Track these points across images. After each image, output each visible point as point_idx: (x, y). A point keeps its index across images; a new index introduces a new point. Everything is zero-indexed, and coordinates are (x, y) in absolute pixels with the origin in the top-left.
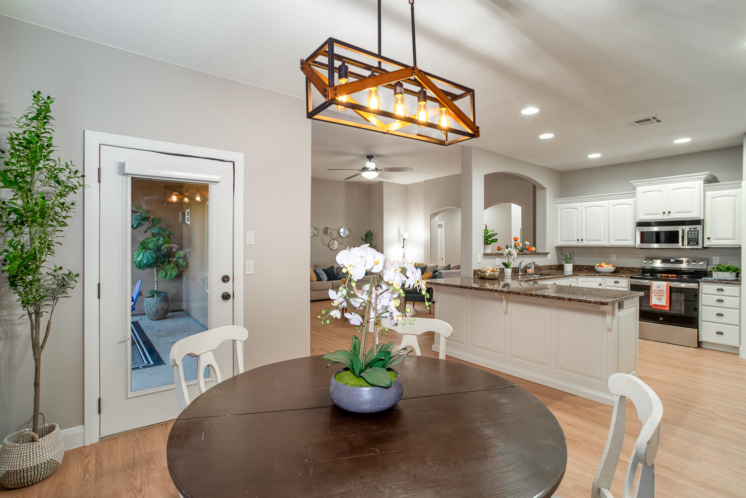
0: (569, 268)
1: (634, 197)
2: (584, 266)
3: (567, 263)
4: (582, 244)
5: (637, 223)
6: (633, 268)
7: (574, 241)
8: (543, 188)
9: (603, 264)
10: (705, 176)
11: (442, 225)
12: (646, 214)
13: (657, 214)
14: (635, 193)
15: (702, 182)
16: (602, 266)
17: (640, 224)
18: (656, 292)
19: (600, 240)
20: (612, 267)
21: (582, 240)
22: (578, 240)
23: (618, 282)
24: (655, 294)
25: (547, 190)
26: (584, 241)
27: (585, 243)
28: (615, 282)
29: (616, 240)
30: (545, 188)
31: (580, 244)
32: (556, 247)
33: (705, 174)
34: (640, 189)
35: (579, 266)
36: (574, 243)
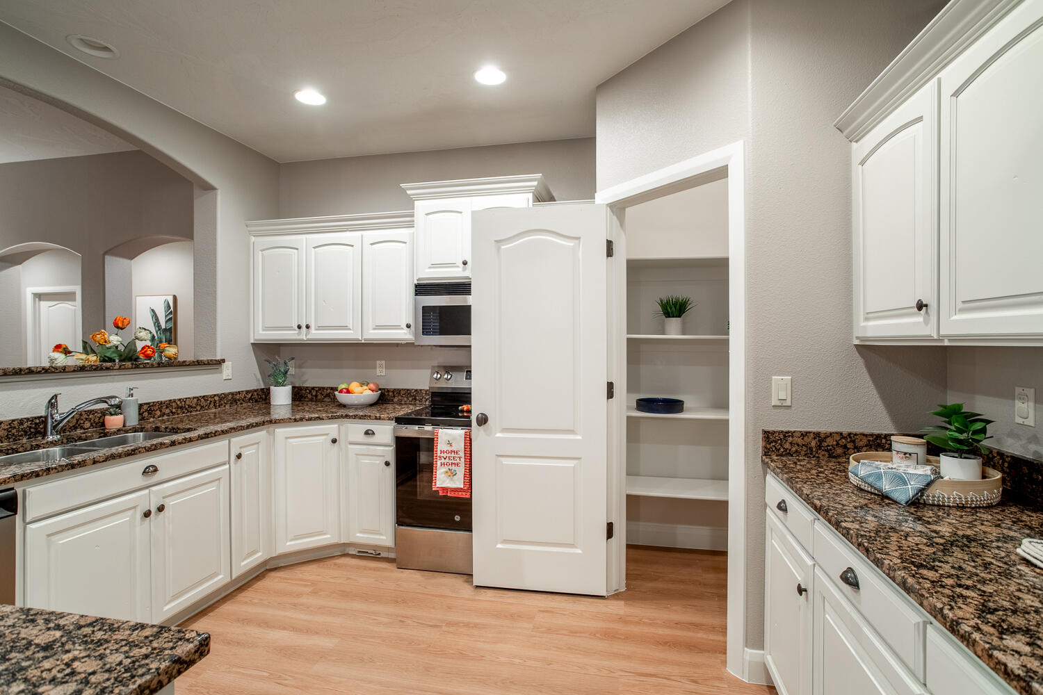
0: (281, 396)
1: (411, 225)
2: (324, 388)
3: (278, 384)
4: (309, 337)
5: (416, 286)
6: (416, 390)
7: (290, 328)
8: (209, 188)
9: (354, 386)
10: (535, 183)
11: (74, 293)
12: (434, 266)
13: (453, 265)
14: (413, 216)
15: (530, 196)
16: (348, 392)
17: (422, 289)
18: (445, 455)
19: (346, 328)
20: (370, 392)
21: (308, 327)
22: (299, 327)
23: (374, 433)
24: (443, 461)
25: (219, 192)
26: (313, 330)
27: (316, 335)
28: (367, 433)
29: (378, 327)
30: (213, 188)
31: (303, 336)
32: (253, 344)
33: (533, 180)
34: (421, 207)
35: (313, 388)
36: (291, 335)
